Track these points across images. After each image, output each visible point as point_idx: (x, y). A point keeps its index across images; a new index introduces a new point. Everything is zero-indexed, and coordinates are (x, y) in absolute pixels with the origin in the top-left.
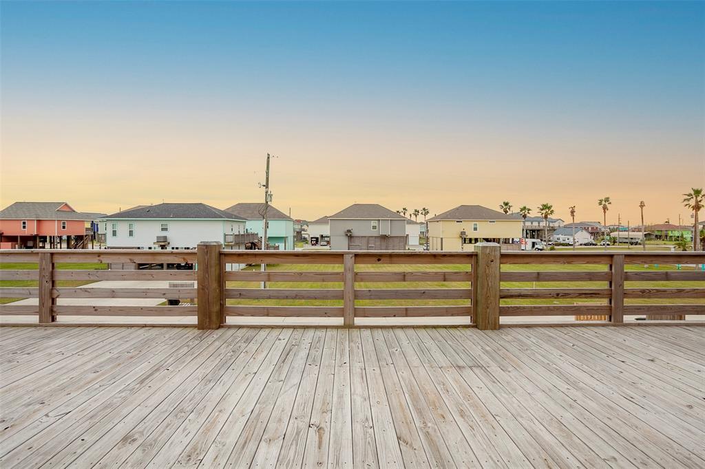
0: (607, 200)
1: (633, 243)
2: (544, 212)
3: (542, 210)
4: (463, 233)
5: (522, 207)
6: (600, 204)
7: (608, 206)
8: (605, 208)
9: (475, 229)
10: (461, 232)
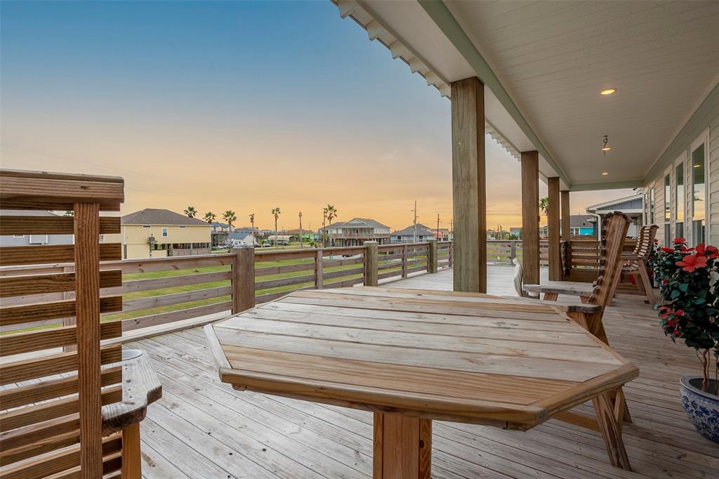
0: (278, 210)
1: (282, 243)
2: (228, 218)
3: (226, 216)
4: (151, 239)
5: (207, 213)
6: (273, 213)
7: (278, 214)
8: (276, 217)
9: (165, 234)
10: (150, 238)
